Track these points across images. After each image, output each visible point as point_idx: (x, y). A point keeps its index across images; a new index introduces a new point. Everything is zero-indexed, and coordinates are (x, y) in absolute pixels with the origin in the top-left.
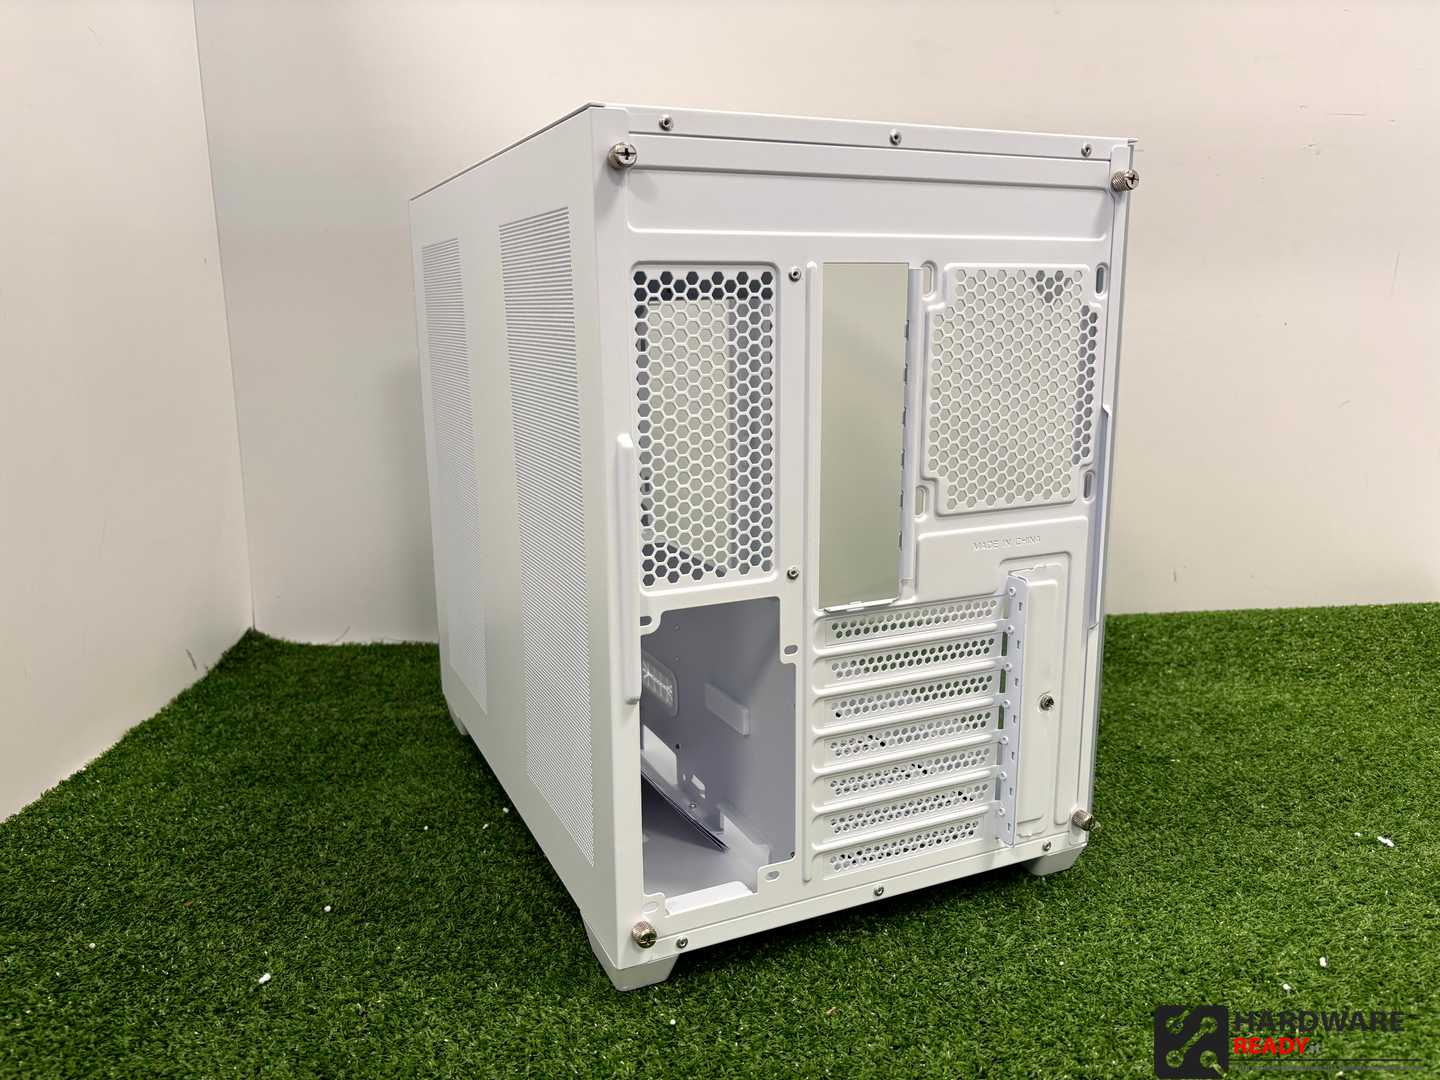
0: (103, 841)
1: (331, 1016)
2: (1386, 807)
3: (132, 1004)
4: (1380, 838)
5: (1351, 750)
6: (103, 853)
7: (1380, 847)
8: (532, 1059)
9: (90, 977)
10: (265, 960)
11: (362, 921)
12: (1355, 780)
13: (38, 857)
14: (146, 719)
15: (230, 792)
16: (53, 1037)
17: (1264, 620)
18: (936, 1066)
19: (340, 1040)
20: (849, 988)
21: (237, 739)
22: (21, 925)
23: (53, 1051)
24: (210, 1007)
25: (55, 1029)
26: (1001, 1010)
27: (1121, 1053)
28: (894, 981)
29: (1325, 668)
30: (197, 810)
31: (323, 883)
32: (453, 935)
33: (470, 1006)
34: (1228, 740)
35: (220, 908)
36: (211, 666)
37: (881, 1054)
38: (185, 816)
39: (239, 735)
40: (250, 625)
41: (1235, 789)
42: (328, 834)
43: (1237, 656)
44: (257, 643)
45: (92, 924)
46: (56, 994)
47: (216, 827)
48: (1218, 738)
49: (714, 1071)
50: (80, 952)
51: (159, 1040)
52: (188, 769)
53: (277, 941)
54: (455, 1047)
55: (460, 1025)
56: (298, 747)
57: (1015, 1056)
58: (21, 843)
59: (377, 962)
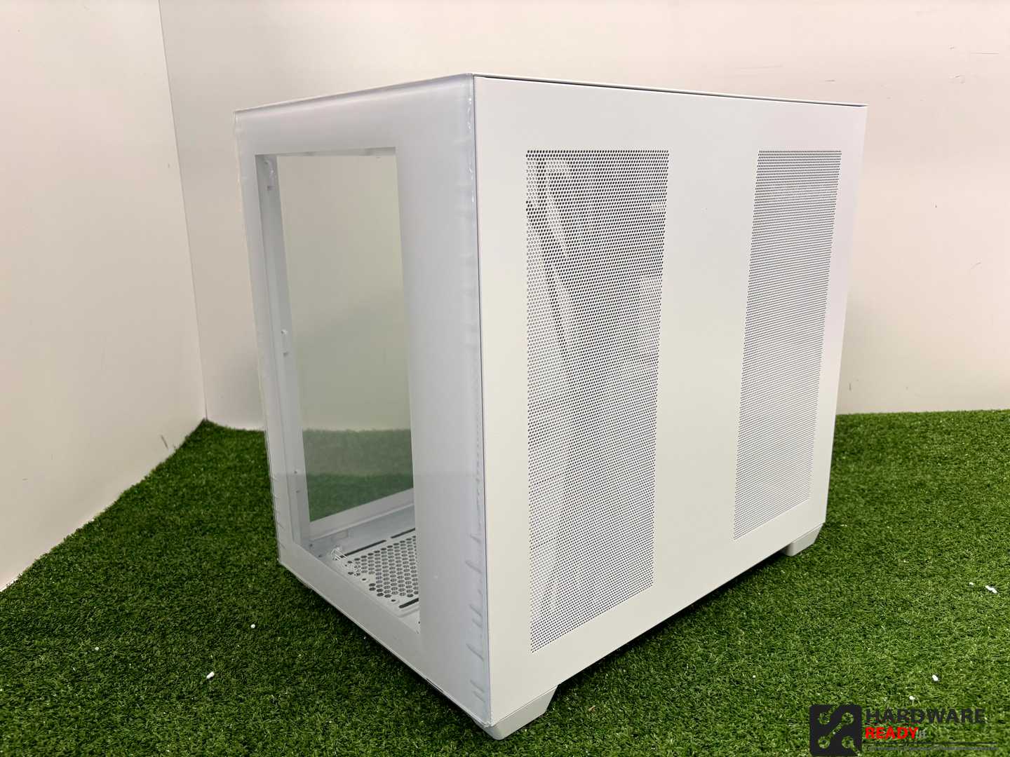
0: (106, 572)
1: (254, 704)
2: (994, 563)
3: (122, 691)
4: (987, 587)
5: (971, 519)
6: (106, 582)
7: (987, 594)
8: (387, 737)
9: (95, 670)
10: (211, 661)
11: (276, 635)
12: (973, 543)
13: (61, 585)
14: (135, 484)
15: (190, 539)
16: (71, 714)
17: (914, 422)
18: (663, 750)
19: (260, 721)
20: (606, 691)
21: (195, 500)
22: (50, 632)
23: (71, 723)
24: (174, 695)
25: (72, 708)
26: (710, 711)
27: (792, 744)
28: (636, 687)
29: (957, 456)
30: (168, 552)
31: (251, 607)
32: (337, 646)
33: (347, 697)
34: (883, 510)
35: (181, 623)
36: (177, 446)
37: (624, 741)
38: (160, 556)
39: (196, 497)
40: (205, 416)
41: (886, 548)
42: (255, 571)
43: (893, 447)
44: (208, 429)
45: (97, 633)
46: (72, 683)
47: (181, 565)
48: (876, 508)
49: (510, 749)
50: (89, 653)
51: (140, 717)
52: (162, 522)
53: (219, 648)
54: (335, 727)
55: (340, 711)
56: (235, 506)
57: (717, 745)
58: (50, 574)
59: (285, 665)
